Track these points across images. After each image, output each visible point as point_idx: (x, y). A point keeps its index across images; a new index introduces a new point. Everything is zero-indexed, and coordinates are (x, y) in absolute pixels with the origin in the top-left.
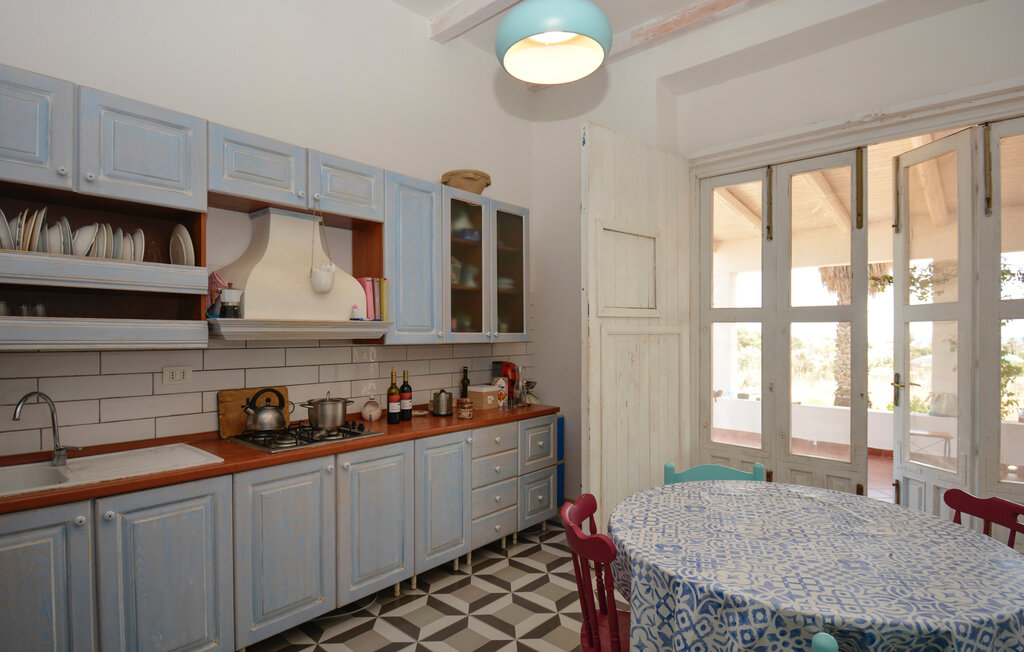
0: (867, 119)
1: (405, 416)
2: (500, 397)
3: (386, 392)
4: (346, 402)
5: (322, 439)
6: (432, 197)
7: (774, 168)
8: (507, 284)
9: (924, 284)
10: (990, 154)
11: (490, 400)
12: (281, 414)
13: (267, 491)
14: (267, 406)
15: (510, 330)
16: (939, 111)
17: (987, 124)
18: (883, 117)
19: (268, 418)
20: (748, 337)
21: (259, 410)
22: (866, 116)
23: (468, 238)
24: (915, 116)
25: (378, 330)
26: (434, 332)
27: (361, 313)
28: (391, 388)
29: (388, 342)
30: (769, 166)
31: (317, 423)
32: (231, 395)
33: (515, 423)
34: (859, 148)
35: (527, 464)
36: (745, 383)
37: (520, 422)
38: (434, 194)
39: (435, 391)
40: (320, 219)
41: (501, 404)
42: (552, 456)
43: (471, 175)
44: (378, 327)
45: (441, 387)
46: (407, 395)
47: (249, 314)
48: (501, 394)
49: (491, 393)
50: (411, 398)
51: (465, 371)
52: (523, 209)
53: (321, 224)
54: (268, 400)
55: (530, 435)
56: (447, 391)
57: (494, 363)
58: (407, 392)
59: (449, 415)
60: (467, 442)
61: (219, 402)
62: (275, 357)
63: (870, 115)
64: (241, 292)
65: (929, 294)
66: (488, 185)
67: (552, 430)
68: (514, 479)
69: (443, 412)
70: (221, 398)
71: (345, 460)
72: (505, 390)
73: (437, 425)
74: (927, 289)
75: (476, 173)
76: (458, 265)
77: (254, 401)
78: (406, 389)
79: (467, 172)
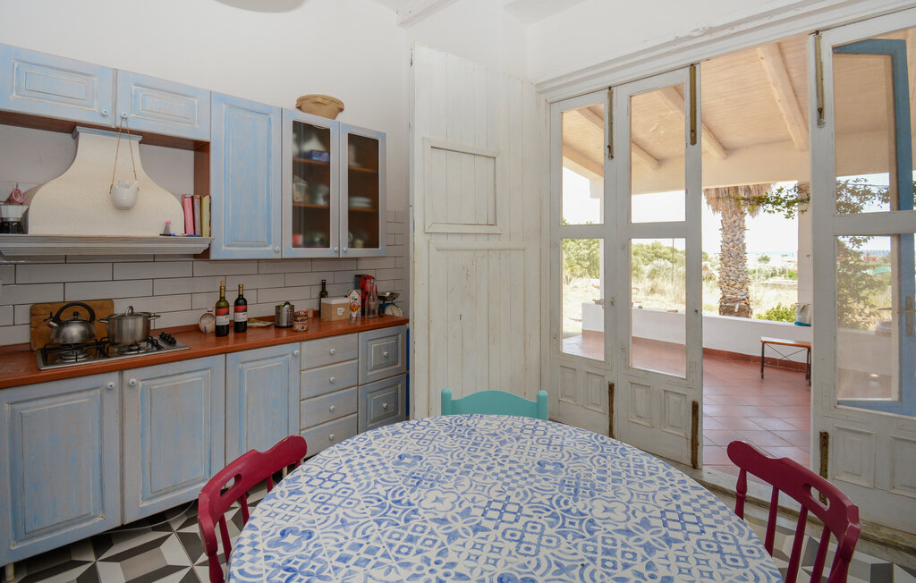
0: (696, 34)
1: (240, 328)
2: (352, 308)
3: (214, 306)
4: (147, 317)
5: (121, 353)
6: (270, 119)
7: (614, 89)
8: (361, 203)
9: (790, 204)
10: (821, 63)
11: (340, 312)
12: (89, 328)
13: (28, 409)
14: (74, 320)
15: (366, 246)
16: (766, 21)
17: (817, 32)
18: (711, 30)
19: (74, 331)
20: (662, 251)
21: (62, 324)
22: (695, 31)
23: (315, 158)
24: (743, 27)
25: (196, 246)
26: (270, 248)
27: (177, 229)
28: (220, 301)
29: (213, 256)
30: (610, 88)
31: (114, 338)
32: (45, 309)
33: (356, 334)
34: (692, 65)
35: (369, 374)
36: (652, 289)
37: (360, 333)
38: (272, 116)
39: (279, 304)
40: (140, 138)
41: (354, 315)
42: (399, 365)
43: (320, 100)
44: (195, 242)
45: (287, 300)
46: (242, 307)
47: (33, 229)
48: (354, 306)
49: (343, 303)
50: (246, 310)
51: (324, 284)
52: (379, 133)
53: (140, 143)
54: (76, 314)
55: (374, 345)
56: (291, 303)
57: (356, 276)
58: (242, 304)
59: (290, 327)
60: (293, 354)
61: (32, 315)
62: (103, 271)
63: (698, 30)
64: (25, 208)
65: (796, 213)
66: (341, 110)
67: (400, 340)
68: (355, 388)
69: (285, 324)
70: (35, 310)
71: (132, 376)
72: (359, 302)
73: (278, 335)
74: (793, 208)
75: (324, 98)
76: (303, 184)
77: (60, 314)
78: (241, 301)
79: (316, 96)
